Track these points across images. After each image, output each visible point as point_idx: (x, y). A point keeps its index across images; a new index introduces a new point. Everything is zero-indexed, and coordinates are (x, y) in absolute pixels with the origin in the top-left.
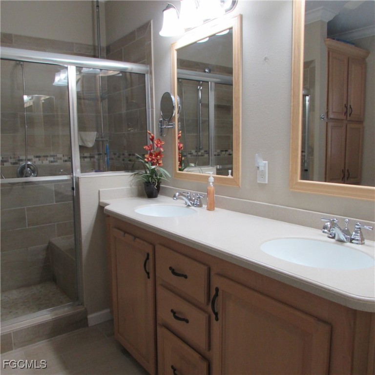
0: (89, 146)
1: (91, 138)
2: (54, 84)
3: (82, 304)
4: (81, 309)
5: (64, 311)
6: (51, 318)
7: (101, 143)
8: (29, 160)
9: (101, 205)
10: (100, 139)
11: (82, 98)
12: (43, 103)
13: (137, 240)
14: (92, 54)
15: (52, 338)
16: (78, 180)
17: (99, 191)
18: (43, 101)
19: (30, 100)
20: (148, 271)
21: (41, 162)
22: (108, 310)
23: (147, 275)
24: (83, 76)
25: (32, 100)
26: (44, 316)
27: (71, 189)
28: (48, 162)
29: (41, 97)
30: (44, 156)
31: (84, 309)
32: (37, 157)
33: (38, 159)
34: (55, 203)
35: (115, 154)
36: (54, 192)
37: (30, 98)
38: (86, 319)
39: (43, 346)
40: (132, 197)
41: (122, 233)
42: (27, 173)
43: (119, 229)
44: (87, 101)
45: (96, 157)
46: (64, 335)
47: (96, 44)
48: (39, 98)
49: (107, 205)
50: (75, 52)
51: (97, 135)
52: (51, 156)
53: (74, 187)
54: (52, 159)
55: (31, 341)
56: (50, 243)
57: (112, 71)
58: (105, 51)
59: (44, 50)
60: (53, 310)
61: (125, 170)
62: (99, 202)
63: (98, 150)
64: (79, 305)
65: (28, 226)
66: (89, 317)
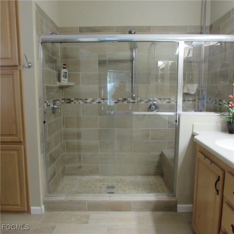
0: (191, 94)
1: (193, 88)
2: (176, 54)
3: (175, 196)
4: (173, 199)
5: (163, 197)
6: (154, 200)
7: (201, 91)
8: (154, 101)
9: (194, 134)
10: (200, 89)
11: (192, 61)
12: (170, 65)
13: (213, 164)
14: (200, 32)
15: (154, 212)
16: (180, 116)
17: (193, 125)
18: (170, 64)
19: (164, 64)
20: (217, 189)
21: (161, 102)
22: (191, 205)
23: (216, 192)
24: (194, 47)
25: (165, 64)
26: (151, 197)
27: (175, 121)
28: (165, 102)
29: (169, 62)
30: (164, 99)
31: (175, 200)
32: (159, 99)
33: (160, 100)
34: (168, 128)
35: (210, 99)
36: (168, 122)
37: (164, 62)
38: (176, 207)
39: (147, 215)
40: (217, 131)
41: (203, 157)
42: (153, 108)
43: (202, 153)
44: (195, 64)
45: (197, 101)
46: (161, 212)
47: (203, 25)
48: (168, 63)
49: (197, 135)
50: (188, 32)
51: (198, 86)
52: (168, 99)
53: (177, 120)
54: (168, 101)
55: (141, 210)
56: (162, 152)
57: (212, 42)
58: (209, 28)
59: (168, 33)
60: (156, 195)
61: (214, 112)
62: (193, 132)
63: (199, 96)
64: (173, 196)
65: (151, 140)
66: (178, 206)
